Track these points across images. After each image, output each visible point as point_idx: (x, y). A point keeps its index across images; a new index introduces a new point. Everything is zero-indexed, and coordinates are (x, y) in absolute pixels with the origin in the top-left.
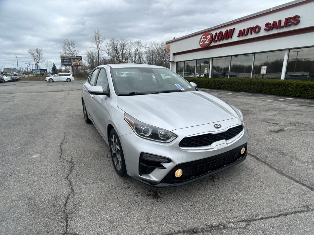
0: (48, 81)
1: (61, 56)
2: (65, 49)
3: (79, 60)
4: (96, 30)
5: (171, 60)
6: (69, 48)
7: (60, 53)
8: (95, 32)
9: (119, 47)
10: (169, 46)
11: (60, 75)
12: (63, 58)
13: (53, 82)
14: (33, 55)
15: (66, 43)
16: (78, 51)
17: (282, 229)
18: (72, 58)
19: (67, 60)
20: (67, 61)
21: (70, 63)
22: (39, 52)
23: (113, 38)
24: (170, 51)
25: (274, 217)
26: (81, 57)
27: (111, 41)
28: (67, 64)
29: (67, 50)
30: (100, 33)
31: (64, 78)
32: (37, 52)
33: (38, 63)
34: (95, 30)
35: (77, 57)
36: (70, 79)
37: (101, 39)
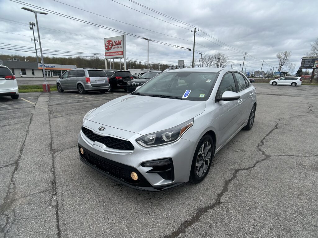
0: (271, 83)
11: (286, 79)
12: (305, 59)
13: (276, 85)
17: (41, 228)
19: (309, 61)
20: (308, 63)
21: (312, 65)
22: (287, 55)
25: (58, 225)
28: (307, 66)
31: (289, 82)
32: (285, 55)
33: (282, 65)
36: (296, 83)
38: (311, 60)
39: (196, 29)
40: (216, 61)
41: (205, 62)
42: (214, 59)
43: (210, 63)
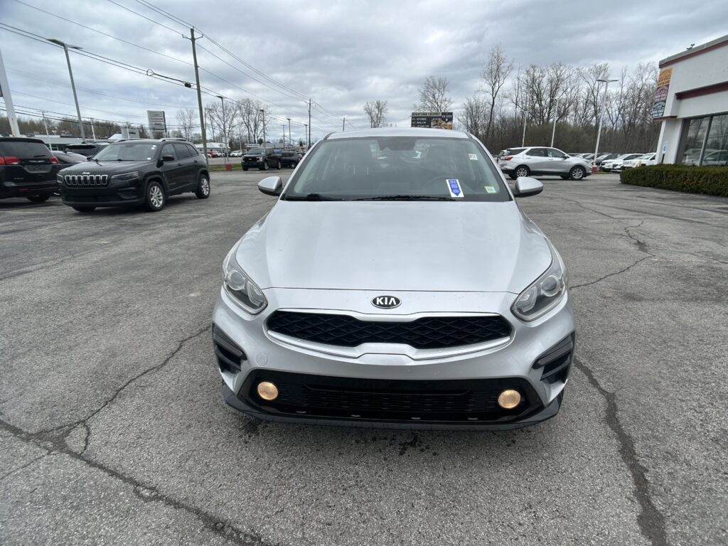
1: (413, 114)
2: (426, 97)
3: (446, 122)
4: (496, 50)
5: (667, 113)
6: (434, 97)
7: (415, 107)
8: (493, 54)
9: (545, 84)
10: (669, 71)
12: (416, 118)
14: (370, 114)
15: (429, 85)
16: (449, 102)
18: (434, 117)
19: (422, 121)
20: (422, 124)
22: (380, 108)
23: (534, 65)
24: (668, 86)
26: (451, 114)
27: (528, 72)
29: (429, 101)
30: (503, 55)
32: (378, 108)
34: (492, 50)
35: (443, 114)
37: (503, 70)
38: (425, 119)
39: (195, 33)
40: (243, 116)
41: (216, 119)
42: (238, 112)
43: (228, 122)
